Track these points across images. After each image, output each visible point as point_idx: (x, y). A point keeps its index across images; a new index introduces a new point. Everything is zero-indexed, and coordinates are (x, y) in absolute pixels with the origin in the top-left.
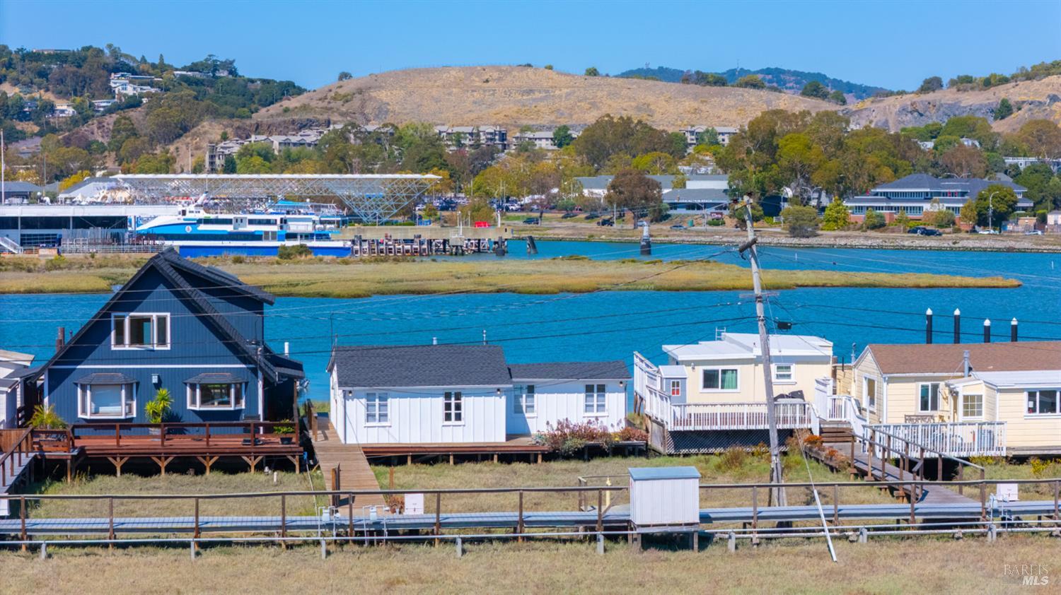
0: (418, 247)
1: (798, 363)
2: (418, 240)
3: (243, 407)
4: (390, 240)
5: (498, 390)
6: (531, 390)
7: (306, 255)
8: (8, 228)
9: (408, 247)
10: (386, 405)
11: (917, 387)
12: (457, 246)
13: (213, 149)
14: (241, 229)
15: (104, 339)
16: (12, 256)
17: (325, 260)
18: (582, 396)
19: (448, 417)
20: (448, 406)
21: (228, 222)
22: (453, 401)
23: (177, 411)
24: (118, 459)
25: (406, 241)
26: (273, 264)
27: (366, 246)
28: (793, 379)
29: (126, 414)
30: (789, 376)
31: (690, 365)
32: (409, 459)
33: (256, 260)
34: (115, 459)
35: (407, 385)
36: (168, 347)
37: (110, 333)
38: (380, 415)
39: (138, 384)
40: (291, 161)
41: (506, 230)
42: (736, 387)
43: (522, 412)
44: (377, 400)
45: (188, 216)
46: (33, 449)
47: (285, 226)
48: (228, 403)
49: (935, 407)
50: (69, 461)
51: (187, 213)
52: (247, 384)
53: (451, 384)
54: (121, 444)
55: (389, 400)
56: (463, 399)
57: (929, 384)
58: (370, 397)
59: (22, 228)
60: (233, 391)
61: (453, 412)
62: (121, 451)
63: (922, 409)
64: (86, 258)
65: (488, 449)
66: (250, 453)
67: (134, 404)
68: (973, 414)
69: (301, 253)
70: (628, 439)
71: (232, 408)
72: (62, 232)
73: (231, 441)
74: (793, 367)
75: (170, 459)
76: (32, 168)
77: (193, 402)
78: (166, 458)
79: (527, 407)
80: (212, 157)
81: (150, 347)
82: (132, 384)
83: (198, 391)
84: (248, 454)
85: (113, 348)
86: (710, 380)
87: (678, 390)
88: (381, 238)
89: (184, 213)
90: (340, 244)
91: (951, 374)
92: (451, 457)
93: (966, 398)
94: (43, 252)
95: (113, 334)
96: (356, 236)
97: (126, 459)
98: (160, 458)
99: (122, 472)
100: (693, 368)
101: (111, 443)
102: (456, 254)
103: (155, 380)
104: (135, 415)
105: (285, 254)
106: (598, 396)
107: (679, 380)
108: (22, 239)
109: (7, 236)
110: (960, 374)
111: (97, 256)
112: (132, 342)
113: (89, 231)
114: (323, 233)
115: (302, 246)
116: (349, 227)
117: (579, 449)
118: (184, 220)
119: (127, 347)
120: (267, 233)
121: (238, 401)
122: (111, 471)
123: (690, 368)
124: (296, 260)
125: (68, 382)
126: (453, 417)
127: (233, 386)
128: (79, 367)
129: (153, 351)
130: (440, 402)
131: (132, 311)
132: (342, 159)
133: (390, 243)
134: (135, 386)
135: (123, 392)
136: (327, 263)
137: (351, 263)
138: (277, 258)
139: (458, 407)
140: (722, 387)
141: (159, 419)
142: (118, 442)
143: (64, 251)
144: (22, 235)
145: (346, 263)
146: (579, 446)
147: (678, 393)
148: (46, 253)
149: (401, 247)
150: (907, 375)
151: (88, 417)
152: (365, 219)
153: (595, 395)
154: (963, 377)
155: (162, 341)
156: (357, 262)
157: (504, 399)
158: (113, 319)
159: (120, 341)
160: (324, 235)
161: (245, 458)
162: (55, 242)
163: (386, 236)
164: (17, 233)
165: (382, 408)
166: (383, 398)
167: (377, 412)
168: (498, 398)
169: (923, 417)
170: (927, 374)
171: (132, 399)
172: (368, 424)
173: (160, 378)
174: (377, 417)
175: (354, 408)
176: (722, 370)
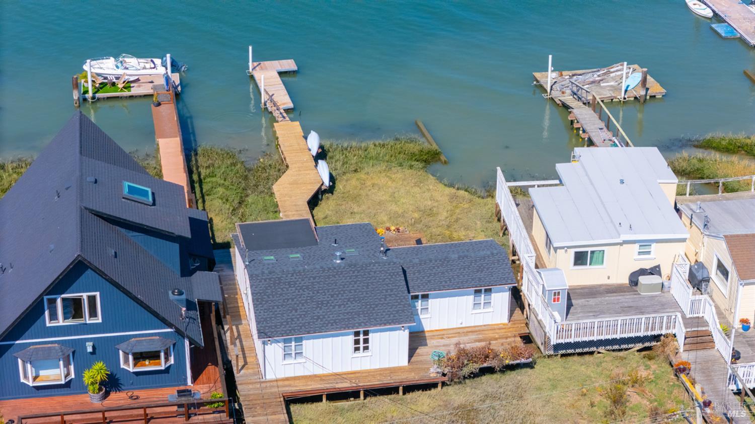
3: (172, 363)
5: (403, 327)
6: (426, 297)
10: (301, 346)
15: (39, 318)
18: (472, 297)
19: (357, 349)
20: (357, 342)
22: (362, 337)
29: (65, 378)
30: (649, 253)
32: (324, 397)
35: (321, 329)
36: (100, 321)
37: (44, 312)
38: (296, 354)
39: (74, 352)
42: (602, 264)
43: (418, 315)
44: (293, 343)
48: (158, 364)
52: (174, 344)
53: (359, 327)
55: (303, 341)
56: (370, 335)
58: (287, 341)
60: (162, 354)
61: (362, 345)
65: (395, 384)
67: (72, 368)
70: (517, 358)
71: (162, 367)
77: (127, 365)
79: (422, 309)
81: (82, 321)
82: (68, 355)
83: (130, 355)
85: (48, 325)
86: (580, 259)
87: (558, 299)
92: (362, 393)
95: (47, 313)
100: (566, 252)
103: (89, 347)
104: (73, 376)
106: (485, 296)
112: (65, 318)
119: (61, 322)
121: (167, 359)
123: (563, 252)
125: (8, 355)
126: (361, 349)
127: (162, 351)
128: (17, 342)
129: (86, 324)
130: (351, 338)
131: (63, 293)
134: (71, 355)
135: (61, 362)
139: (366, 341)
140: (590, 265)
146: (474, 371)
151: (30, 383)
153: (483, 296)
155: (93, 314)
157: (407, 332)
158: (46, 302)
159: (53, 316)
165: (297, 348)
166: (299, 341)
167: (293, 352)
168: (403, 332)
171: (69, 364)
172: (285, 362)
173: (94, 347)
174: (293, 355)
175: (273, 351)
176: (591, 252)
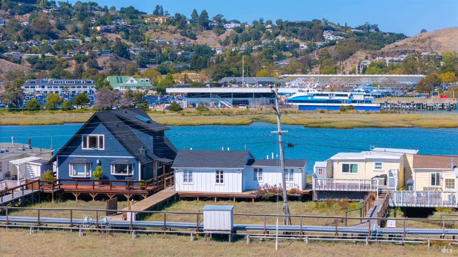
0: (412, 107)
1: (384, 162)
2: (412, 104)
3: (133, 174)
4: (400, 104)
5: (239, 170)
6: (261, 170)
7: (352, 110)
8: (228, 97)
9: (407, 107)
10: (192, 175)
11: (430, 174)
12: (430, 107)
13: (360, 63)
14: (333, 98)
15: (79, 145)
16: (228, 109)
17: (360, 112)
19: (217, 181)
20: (217, 177)
21: (327, 95)
22: (220, 174)
23: (106, 175)
24: (76, 194)
25: (407, 104)
26: (337, 113)
27: (389, 106)
28: (382, 169)
29: (87, 176)
30: (381, 168)
31: (336, 162)
32: (198, 198)
33: (330, 112)
34: (75, 193)
35: (200, 167)
36: (104, 149)
37: (81, 143)
38: (189, 179)
39: (92, 163)
40: (392, 69)
41: (454, 100)
42: (357, 172)
43: (257, 180)
44: (188, 173)
45: (310, 92)
46: (40, 188)
47: (351, 97)
48: (126, 172)
49: (438, 184)
50: (53, 194)
51: (309, 91)
52: (134, 164)
53: (218, 167)
54: (78, 187)
55: (193, 173)
56: (224, 173)
57: (435, 173)
58: (185, 172)
59: (233, 97)
60: (128, 167)
61: (220, 179)
62: (77, 191)
63: (432, 185)
64: (258, 110)
65: (230, 195)
66: (127, 193)
67: (91, 172)
68: (450, 187)
69: (350, 109)
70: (293, 193)
71: (127, 174)
72: (249, 99)
73: (121, 188)
74: (383, 163)
75: (96, 194)
76: (280, 72)
77: (113, 172)
78: (95, 194)
79: (259, 178)
80: (359, 67)
81: (96, 149)
82: (90, 163)
83: (114, 167)
84: (126, 193)
85: (83, 149)
86: (346, 168)
87: (321, 172)
88: (396, 102)
89: (308, 91)
90: (375, 105)
91: (445, 169)
92: (216, 198)
93: (447, 180)
94: (240, 107)
95: (82, 143)
96: (385, 102)
97: (79, 194)
98: (92, 194)
99: (78, 199)
100: (338, 163)
101: (74, 187)
102: (430, 110)
103: (98, 162)
104: (91, 176)
105: (343, 109)
106: (290, 174)
107: (322, 168)
108: (233, 102)
109: (227, 101)
110: (449, 169)
111: (263, 109)
112: (90, 147)
113: (260, 99)
114: (368, 100)
115: (351, 106)
116: (384, 98)
117: (270, 197)
118: (308, 94)
119: (88, 148)
120: (343, 100)
121: (130, 172)
122: (73, 198)
123: (337, 163)
124: (348, 112)
125: (66, 162)
126: (220, 181)
127: (128, 165)
128: (70, 156)
129: (98, 150)
130: (214, 175)
131: (90, 134)
132: (413, 67)
133: (400, 105)
134: (91, 164)
135: (85, 167)
136: (360, 113)
137: (371, 113)
138: (339, 111)
139: (222, 177)
140: (351, 172)
141: (98, 179)
142: (77, 187)
143: (250, 107)
144: (233, 100)
145: (369, 113)
146: (271, 196)
147: (321, 174)
148: (242, 108)
149: (404, 106)
150: (424, 169)
151: (72, 176)
152: (392, 94)
153: (289, 174)
154: (451, 170)
155: (101, 147)
156: (373, 113)
157: (241, 174)
158: (82, 136)
159: (85, 146)
160: (369, 101)
161: (125, 195)
162: (246, 103)
163: (398, 102)
164: (231, 100)
165: (190, 176)
166: (191, 172)
167: (188, 178)
168: (238, 174)
169: (432, 189)
170: (433, 169)
171: (90, 170)
172: (184, 183)
173: (100, 161)
174: (188, 180)
175: (179, 176)
176: (351, 164)
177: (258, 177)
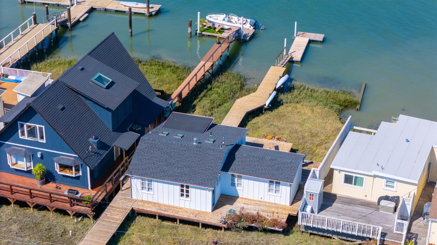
1: (399, 182)
3: (81, 174)
5: (208, 189)
6: (240, 177)
10: (151, 184)
15: (16, 133)
18: (268, 184)
19: (182, 195)
20: (182, 191)
22: (185, 189)
23: (51, 170)
28: (394, 189)
29: (27, 168)
31: (337, 170)
32: (157, 217)
34: (11, 199)
36: (45, 142)
37: (18, 131)
39: (33, 155)
42: (362, 186)
43: (235, 186)
44: (147, 181)
52: (82, 166)
53: (183, 183)
55: (153, 182)
56: (190, 188)
58: (143, 179)
61: (185, 193)
62: (13, 198)
65: (196, 220)
67: (32, 163)
70: (274, 226)
71: (74, 175)
74: (396, 183)
75: (35, 204)
78: (33, 204)
79: (238, 184)
81: (36, 140)
82: (30, 156)
83: (58, 165)
84: (69, 210)
85: (20, 137)
92: (178, 220)
95: (20, 131)
97: (15, 200)
98: (30, 203)
99: (14, 205)
100: (339, 173)
103: (39, 155)
104: (33, 168)
106: (276, 186)
112: (28, 136)
119: (26, 137)
121: (77, 173)
122: (9, 204)
123: (337, 173)
125: (2, 148)
126: (185, 195)
127: (73, 167)
128: (6, 143)
129: (38, 142)
130: (178, 188)
131: (27, 122)
135: (25, 159)
139: (187, 192)
140: (355, 184)
146: (245, 226)
147: (313, 199)
153: (274, 185)
155: (42, 138)
158: (19, 124)
159: (23, 134)
166: (151, 181)
167: (147, 187)
168: (208, 192)
171: (30, 161)
172: (143, 191)
173: (42, 154)
174: (147, 189)
175: (136, 183)
176: (355, 177)
177: (236, 182)
